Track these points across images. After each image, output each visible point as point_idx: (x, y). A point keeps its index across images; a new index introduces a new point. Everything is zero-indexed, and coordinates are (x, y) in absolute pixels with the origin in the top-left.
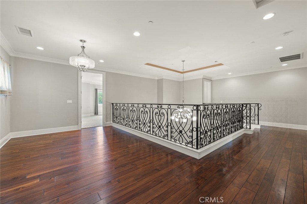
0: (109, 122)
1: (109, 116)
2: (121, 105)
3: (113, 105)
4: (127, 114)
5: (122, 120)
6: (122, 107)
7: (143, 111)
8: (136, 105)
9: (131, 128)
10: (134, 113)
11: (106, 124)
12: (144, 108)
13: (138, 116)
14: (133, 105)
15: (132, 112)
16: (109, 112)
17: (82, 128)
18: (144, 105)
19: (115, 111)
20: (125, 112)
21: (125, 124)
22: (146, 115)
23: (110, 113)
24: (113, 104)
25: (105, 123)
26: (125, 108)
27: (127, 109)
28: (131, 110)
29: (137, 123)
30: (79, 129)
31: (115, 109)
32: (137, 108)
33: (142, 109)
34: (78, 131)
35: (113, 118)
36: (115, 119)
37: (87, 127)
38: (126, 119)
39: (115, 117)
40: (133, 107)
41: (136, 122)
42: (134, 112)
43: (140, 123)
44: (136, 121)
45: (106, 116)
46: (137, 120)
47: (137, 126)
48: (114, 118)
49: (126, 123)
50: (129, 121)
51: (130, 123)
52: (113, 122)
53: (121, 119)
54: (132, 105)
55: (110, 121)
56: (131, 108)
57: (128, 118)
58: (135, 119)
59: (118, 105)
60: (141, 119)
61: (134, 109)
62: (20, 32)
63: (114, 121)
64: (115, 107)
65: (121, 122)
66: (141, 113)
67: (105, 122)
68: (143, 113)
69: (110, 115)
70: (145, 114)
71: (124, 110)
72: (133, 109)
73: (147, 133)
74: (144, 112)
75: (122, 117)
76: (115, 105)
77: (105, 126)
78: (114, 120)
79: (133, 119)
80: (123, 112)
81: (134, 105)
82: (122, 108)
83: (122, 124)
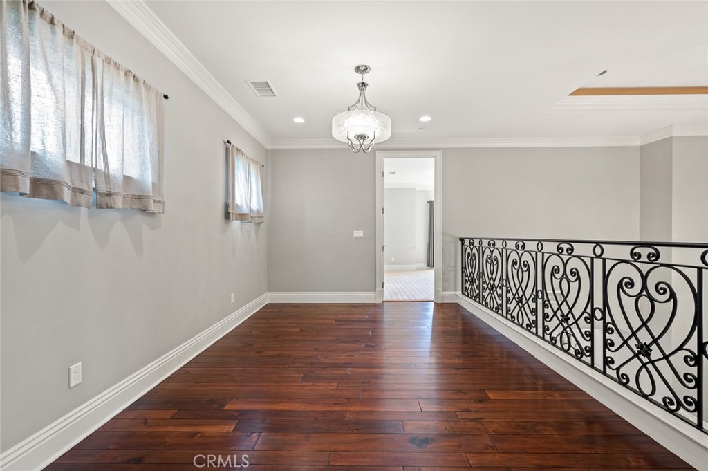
0: (452, 293)
1: (453, 274)
2: (485, 243)
3: (463, 244)
4: (501, 276)
5: (488, 291)
6: (488, 249)
7: (558, 270)
8: (531, 246)
9: (513, 322)
10: (526, 274)
11: (443, 298)
12: (565, 258)
13: (540, 287)
14: (520, 244)
15: (517, 267)
16: (452, 264)
17: (385, 299)
18: (565, 246)
19: (468, 262)
20: (495, 266)
21: (496, 305)
22: (574, 286)
23: (456, 266)
24: (462, 240)
25: (441, 293)
26: (496, 253)
27: (502, 257)
28: (514, 263)
29: (534, 311)
30: (379, 301)
31: (469, 255)
32: (534, 254)
33: (554, 261)
34: (375, 305)
35: (464, 282)
36: (467, 286)
37: (395, 299)
38: (499, 292)
39: (467, 278)
40: (520, 253)
41: (533, 305)
42: (525, 269)
43: (546, 311)
44: (530, 302)
45: (443, 274)
46: (535, 300)
47: (536, 322)
48: (466, 280)
49: (500, 302)
50: (508, 299)
51: (512, 306)
52: (463, 293)
53: (483, 288)
54: (517, 246)
55: (455, 290)
56: (514, 256)
57: (505, 288)
58: (528, 294)
59: (477, 243)
60: (551, 297)
61: (526, 257)
62: (257, 93)
63: (464, 290)
64: (468, 250)
65: (483, 297)
66: (552, 275)
67: (441, 290)
68: (559, 276)
69: (456, 271)
70: (569, 281)
71: (492, 259)
72: (520, 258)
73: (579, 359)
74: (565, 273)
75: (488, 281)
76: (467, 242)
77: (439, 302)
78: (466, 288)
79: (520, 293)
80: (488, 265)
81: (523, 247)
82: (487, 252)
83: (486, 303)
